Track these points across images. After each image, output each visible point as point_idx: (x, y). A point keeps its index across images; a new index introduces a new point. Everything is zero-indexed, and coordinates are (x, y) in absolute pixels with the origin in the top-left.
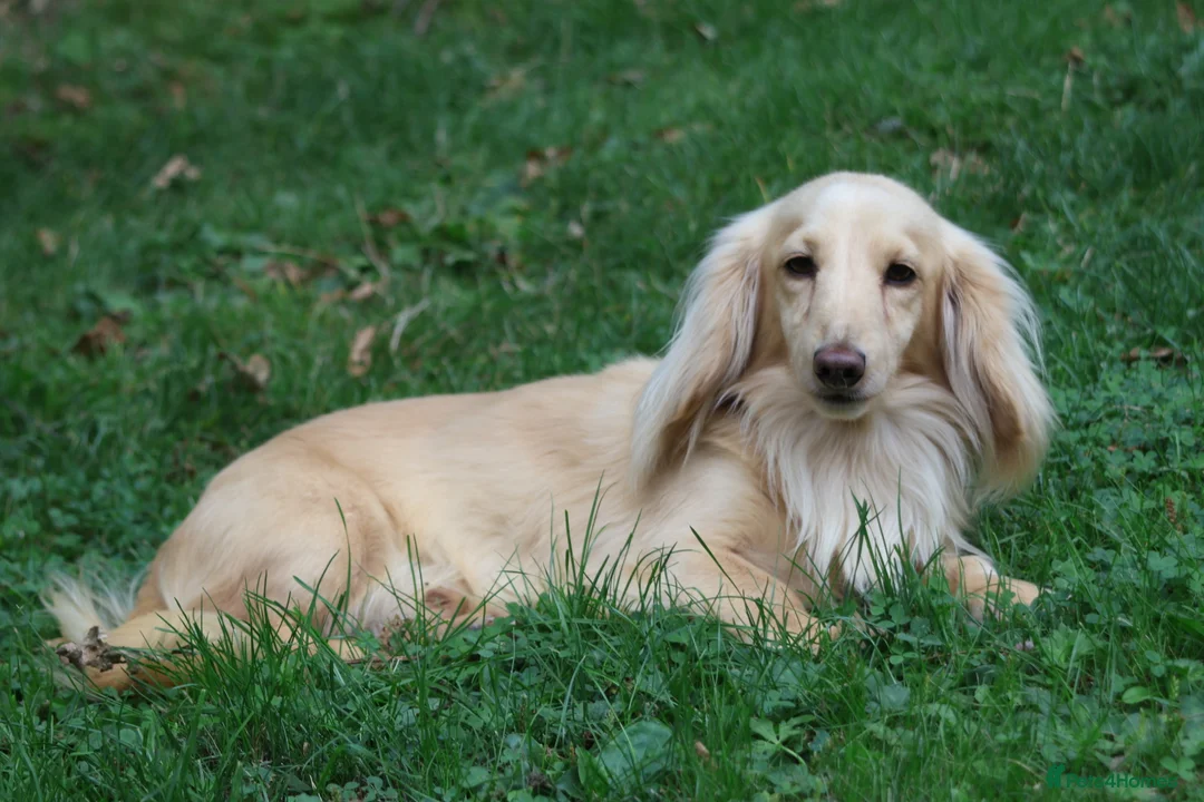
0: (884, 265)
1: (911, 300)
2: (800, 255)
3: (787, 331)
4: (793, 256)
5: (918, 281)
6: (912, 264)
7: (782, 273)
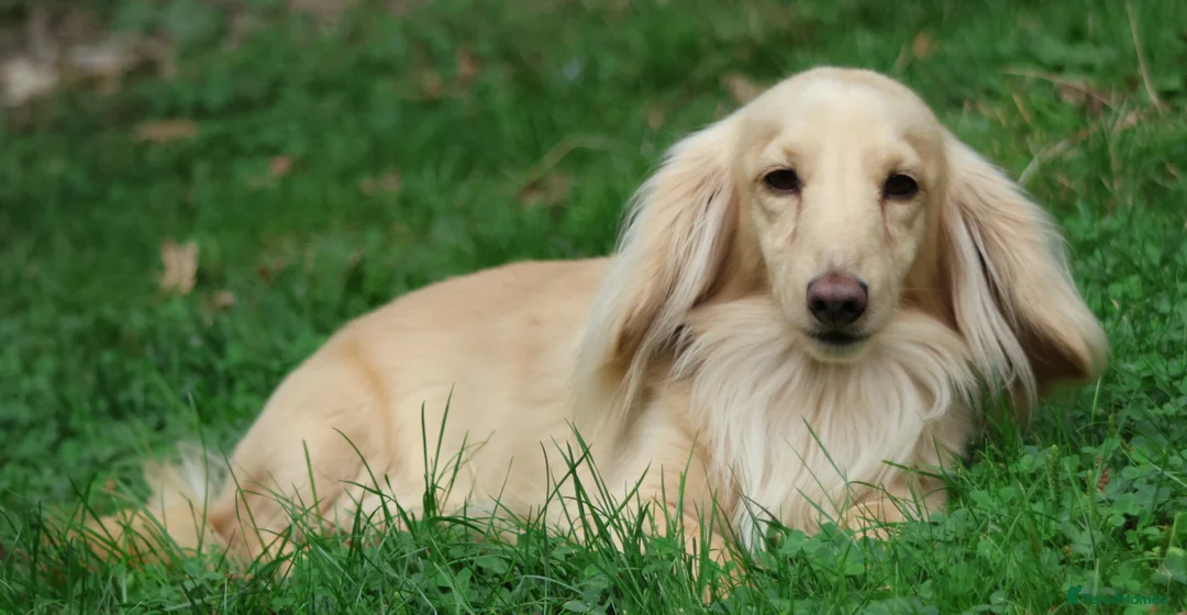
0: (883, 176)
1: (914, 216)
2: (780, 168)
3: (769, 258)
4: (771, 170)
5: (922, 192)
6: (914, 174)
7: (760, 187)
